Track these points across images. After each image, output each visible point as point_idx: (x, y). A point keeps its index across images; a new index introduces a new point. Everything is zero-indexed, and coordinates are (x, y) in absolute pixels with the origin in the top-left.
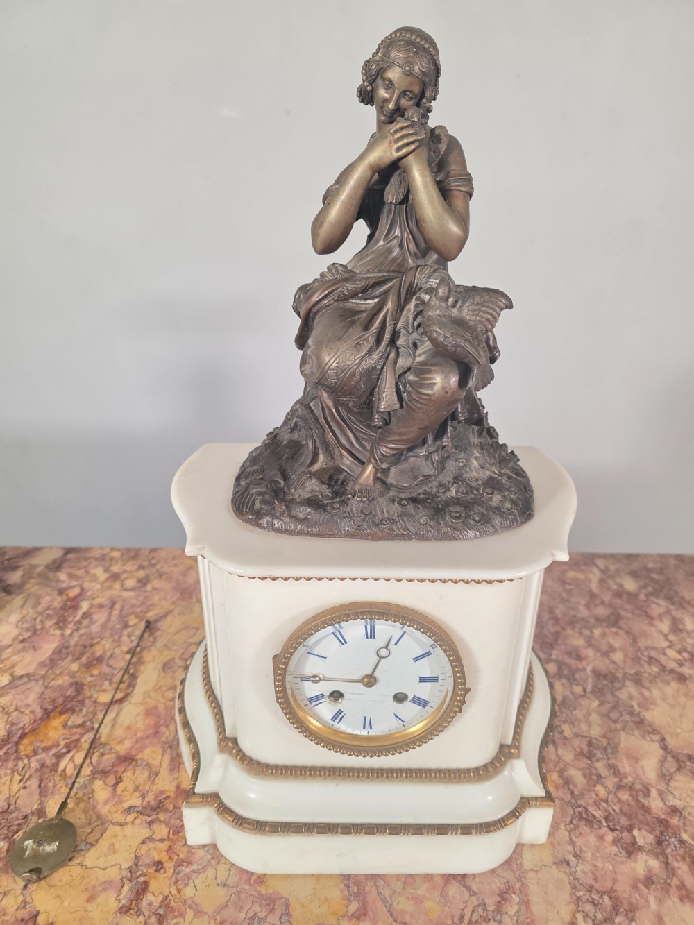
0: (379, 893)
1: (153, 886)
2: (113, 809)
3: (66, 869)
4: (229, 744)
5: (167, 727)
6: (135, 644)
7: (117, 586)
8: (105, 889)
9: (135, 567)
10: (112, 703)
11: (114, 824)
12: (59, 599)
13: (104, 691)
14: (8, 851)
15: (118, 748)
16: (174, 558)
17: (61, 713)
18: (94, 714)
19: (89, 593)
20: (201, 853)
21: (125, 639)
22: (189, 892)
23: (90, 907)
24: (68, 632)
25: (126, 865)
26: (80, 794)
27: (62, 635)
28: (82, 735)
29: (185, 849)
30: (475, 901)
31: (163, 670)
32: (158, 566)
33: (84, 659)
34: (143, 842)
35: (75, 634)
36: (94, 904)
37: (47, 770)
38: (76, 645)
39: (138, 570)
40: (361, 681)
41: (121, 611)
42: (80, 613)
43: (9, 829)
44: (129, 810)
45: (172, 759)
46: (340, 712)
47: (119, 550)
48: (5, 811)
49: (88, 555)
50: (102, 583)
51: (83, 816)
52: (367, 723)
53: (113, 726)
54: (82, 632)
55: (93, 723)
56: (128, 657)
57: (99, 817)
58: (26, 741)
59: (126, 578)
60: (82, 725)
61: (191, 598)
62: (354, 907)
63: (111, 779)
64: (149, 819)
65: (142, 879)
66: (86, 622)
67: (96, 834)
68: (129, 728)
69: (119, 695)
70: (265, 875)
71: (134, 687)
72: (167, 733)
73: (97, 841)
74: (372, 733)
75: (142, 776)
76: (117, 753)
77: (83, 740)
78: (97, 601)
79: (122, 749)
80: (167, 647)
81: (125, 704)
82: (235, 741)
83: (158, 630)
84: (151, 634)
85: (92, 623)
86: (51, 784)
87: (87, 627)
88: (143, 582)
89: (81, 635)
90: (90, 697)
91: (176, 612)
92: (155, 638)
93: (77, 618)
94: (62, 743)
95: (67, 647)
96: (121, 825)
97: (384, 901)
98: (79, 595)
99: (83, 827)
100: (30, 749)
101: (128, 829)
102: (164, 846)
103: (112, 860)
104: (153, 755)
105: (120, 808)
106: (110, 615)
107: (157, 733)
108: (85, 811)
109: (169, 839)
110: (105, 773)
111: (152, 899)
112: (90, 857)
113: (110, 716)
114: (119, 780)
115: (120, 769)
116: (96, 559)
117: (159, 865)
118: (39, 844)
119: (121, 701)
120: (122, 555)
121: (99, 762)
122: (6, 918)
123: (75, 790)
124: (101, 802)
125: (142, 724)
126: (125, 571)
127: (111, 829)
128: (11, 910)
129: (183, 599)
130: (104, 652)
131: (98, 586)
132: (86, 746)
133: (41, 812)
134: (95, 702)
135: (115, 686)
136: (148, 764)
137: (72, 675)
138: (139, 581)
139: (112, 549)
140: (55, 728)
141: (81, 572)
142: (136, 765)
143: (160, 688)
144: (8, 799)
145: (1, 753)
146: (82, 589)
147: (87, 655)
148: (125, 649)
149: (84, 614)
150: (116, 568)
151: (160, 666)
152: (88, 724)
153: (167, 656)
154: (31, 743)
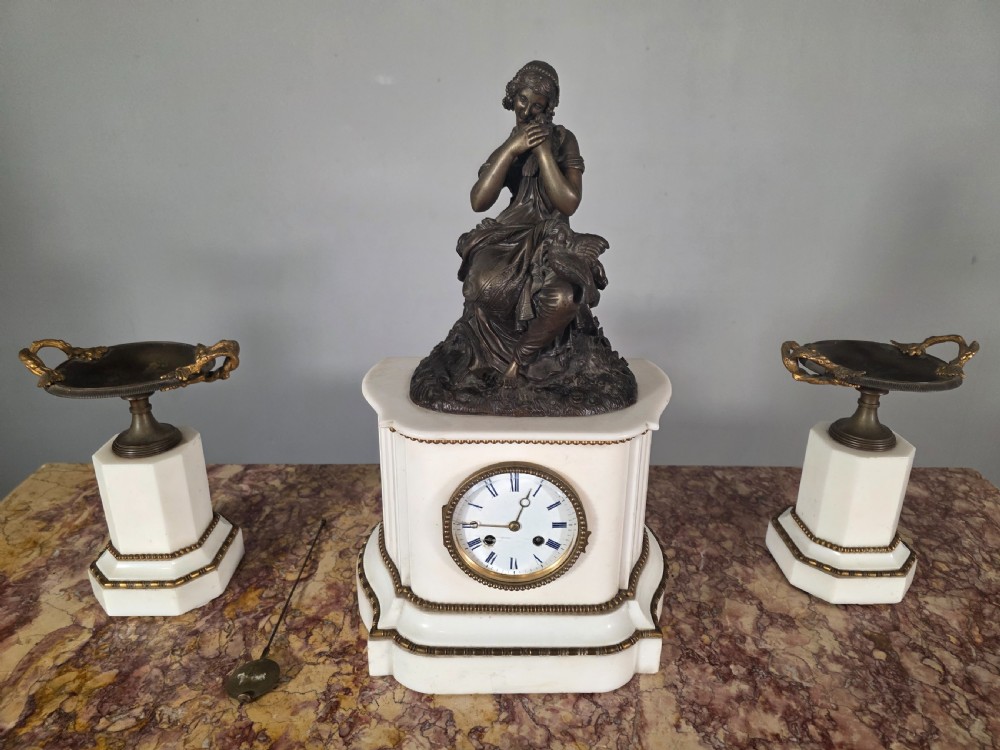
0: (524, 707)
1: (343, 704)
2: (306, 654)
3: (272, 694)
4: (404, 592)
5: (347, 597)
6: (314, 537)
7: (294, 494)
8: (305, 707)
9: (309, 479)
10: (298, 581)
11: (309, 664)
13: (291, 572)
14: (223, 683)
15: (307, 612)
16: (343, 472)
17: (256, 589)
18: (284, 589)
19: (270, 500)
20: (381, 682)
21: (304, 533)
22: (372, 707)
23: (294, 718)
24: (255, 529)
25: (320, 691)
26: (278, 644)
27: (250, 531)
28: (276, 604)
29: (368, 680)
30: (600, 711)
31: (340, 556)
32: (329, 479)
33: (271, 549)
34: (334, 676)
36: (297, 717)
37: (249, 629)
39: (311, 481)
40: (509, 527)
41: (300, 513)
42: (264, 515)
44: (320, 654)
45: (352, 620)
46: (493, 554)
47: (292, 466)
48: (218, 657)
49: (265, 470)
50: (281, 492)
51: (282, 659)
52: (513, 564)
53: (301, 597)
54: (267, 529)
55: (283, 595)
56: (309, 547)
57: (296, 659)
58: (228, 609)
59: (302, 488)
60: (275, 597)
61: (360, 503)
62: (504, 715)
63: (303, 634)
64: (337, 660)
65: (334, 700)
66: (269, 522)
67: (295, 671)
68: (314, 598)
69: (304, 575)
70: (433, 695)
71: (316, 569)
72: (347, 601)
73: (296, 675)
74: (517, 573)
75: (328, 631)
76: (306, 616)
77: (276, 607)
78: (278, 506)
79: (311, 613)
80: (342, 539)
81: (310, 581)
82: (409, 589)
83: (333, 527)
84: (327, 530)
85: (275, 522)
86: (254, 638)
87: (271, 525)
88: (317, 491)
89: (267, 532)
90: (280, 577)
91: (347, 513)
92: (331, 533)
93: (262, 519)
94: (260, 610)
95: (255, 541)
96: (314, 664)
97: (528, 712)
98: (262, 501)
99: (283, 666)
100: (233, 614)
101: (320, 668)
102: (350, 678)
103: (308, 687)
104: (336, 616)
105: (312, 653)
106: (290, 516)
107: (338, 601)
108: (284, 656)
109: (354, 673)
110: (297, 630)
111: (343, 712)
112: (292, 686)
113: (298, 590)
114: (310, 634)
115: (310, 627)
116: (274, 473)
117: (347, 691)
118: (250, 674)
119: (306, 579)
120: (296, 470)
121: (291, 622)
122: (227, 727)
123: (274, 641)
124: (297, 649)
125: (324, 595)
126: (300, 483)
127: (306, 668)
128: (231, 722)
129: (353, 504)
130: (288, 544)
131: (277, 495)
132: (280, 612)
133: (247, 657)
134: (284, 580)
135: (300, 568)
136: (333, 623)
137: (262, 561)
138: (313, 490)
139: (287, 466)
140: (253, 599)
141: (261, 484)
142: (323, 624)
143: (338, 570)
144: (219, 649)
145: (209, 617)
146: (264, 497)
147: (274, 546)
148: (305, 541)
149: (267, 516)
150: (291, 480)
151: (337, 554)
152: (280, 596)
153: (342, 546)
154: (234, 610)
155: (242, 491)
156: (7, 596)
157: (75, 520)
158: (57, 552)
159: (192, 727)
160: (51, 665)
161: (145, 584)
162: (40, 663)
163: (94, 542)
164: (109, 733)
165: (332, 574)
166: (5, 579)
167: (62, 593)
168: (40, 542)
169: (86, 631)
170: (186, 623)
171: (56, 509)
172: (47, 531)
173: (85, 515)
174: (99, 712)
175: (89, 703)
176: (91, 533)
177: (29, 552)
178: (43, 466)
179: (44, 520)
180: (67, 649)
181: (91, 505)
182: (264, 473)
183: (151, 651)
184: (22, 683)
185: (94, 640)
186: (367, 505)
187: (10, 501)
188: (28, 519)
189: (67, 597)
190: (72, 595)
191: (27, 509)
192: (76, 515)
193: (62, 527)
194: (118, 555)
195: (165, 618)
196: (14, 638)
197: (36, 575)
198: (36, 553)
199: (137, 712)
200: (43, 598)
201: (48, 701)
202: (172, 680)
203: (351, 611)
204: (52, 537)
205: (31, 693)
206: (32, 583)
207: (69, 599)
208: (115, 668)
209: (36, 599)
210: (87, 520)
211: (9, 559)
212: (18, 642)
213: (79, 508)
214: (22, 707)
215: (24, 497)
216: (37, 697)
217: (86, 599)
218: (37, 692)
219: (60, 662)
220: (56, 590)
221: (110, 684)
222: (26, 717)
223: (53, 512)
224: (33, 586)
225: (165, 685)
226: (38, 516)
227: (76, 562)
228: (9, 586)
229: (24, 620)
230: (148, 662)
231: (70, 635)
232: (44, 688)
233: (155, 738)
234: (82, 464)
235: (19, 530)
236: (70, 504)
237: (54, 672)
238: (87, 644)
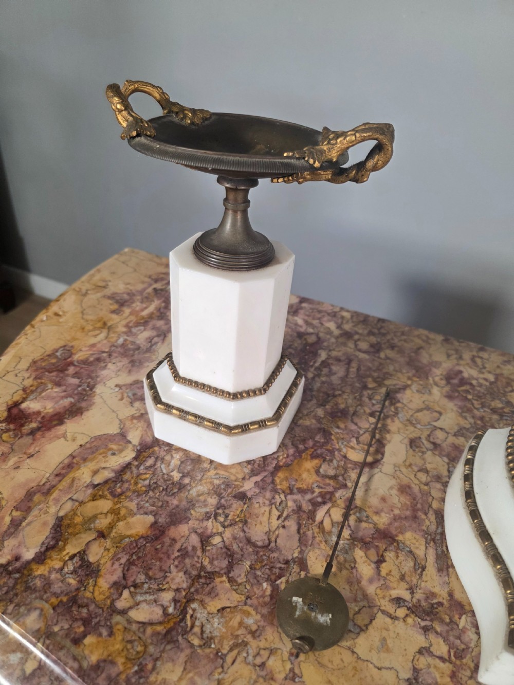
2: (379, 592)
3: (335, 648)
5: (426, 514)
7: (351, 344)
9: (366, 332)
10: (364, 464)
11: (384, 613)
12: (299, 342)
14: (272, 595)
17: (312, 457)
18: (346, 470)
19: (325, 344)
21: (365, 399)
25: (403, 675)
26: (341, 559)
28: (336, 489)
31: (411, 447)
32: (389, 337)
33: (328, 406)
35: (317, 379)
37: (305, 516)
38: (319, 390)
39: (368, 335)
41: (358, 369)
42: (319, 360)
43: (271, 569)
44: (398, 601)
45: (438, 557)
47: (348, 311)
48: (266, 547)
49: (321, 309)
50: (337, 338)
51: (347, 587)
54: (324, 379)
55: (345, 479)
56: (372, 420)
57: (365, 596)
58: (281, 475)
59: (359, 340)
60: (335, 478)
61: (427, 378)
63: (373, 554)
66: (325, 369)
67: (365, 618)
68: (383, 499)
69: (370, 459)
71: (383, 454)
72: (427, 522)
73: (367, 626)
75: (406, 563)
76: (375, 524)
77: (337, 495)
78: (334, 354)
79: (383, 520)
80: (410, 422)
81: (376, 470)
83: (398, 401)
84: (392, 404)
85: (331, 373)
86: (310, 534)
87: (327, 376)
89: (323, 383)
90: (339, 450)
91: (413, 388)
92: (396, 409)
93: (317, 364)
94: (317, 491)
96: (391, 616)
98: (317, 343)
99: (349, 601)
100: (285, 485)
101: (400, 628)
102: (445, 668)
103: (385, 658)
104: (416, 543)
105: (387, 594)
106: (348, 371)
108: (350, 583)
109: (451, 661)
110: (366, 545)
112: (362, 645)
113: (364, 479)
114: (382, 558)
115: (381, 546)
116: (329, 314)
119: (372, 465)
120: (352, 317)
121: (357, 528)
123: (337, 553)
124: (366, 578)
125: (396, 499)
126: (357, 333)
127: (380, 619)
129: (419, 378)
130: (348, 407)
131: (333, 340)
132: (342, 504)
134: (345, 457)
135: (364, 447)
136: (412, 552)
137: (319, 420)
138: (372, 346)
139: (342, 309)
140: (309, 471)
141: (316, 322)
142: (398, 548)
143: (410, 465)
144: (268, 533)
145: (258, 478)
146: (319, 338)
147: (331, 404)
148: (368, 411)
149: (323, 362)
150: (347, 327)
151: (407, 441)
152: (340, 478)
153: (413, 432)
154: (286, 479)
155: (296, 324)
156: (68, 375)
157: (143, 310)
158: (121, 341)
159: (229, 659)
160: (88, 481)
161: (199, 420)
162: (77, 474)
163: (156, 339)
164: (129, 621)
165: (404, 470)
166: (71, 355)
167: (117, 389)
168: (109, 324)
169: (130, 446)
170: (233, 478)
171: (128, 294)
172: (117, 314)
173: (152, 308)
174: (124, 577)
175: (115, 558)
176: (154, 328)
177: (97, 332)
178: (126, 250)
179: (117, 302)
180: (108, 466)
181: (159, 299)
182: (320, 312)
183: (192, 503)
184: (55, 494)
185: (136, 463)
186: (436, 384)
187: (93, 275)
188: (104, 296)
189: (119, 396)
190: (125, 395)
191: (105, 287)
192: (144, 305)
193: (131, 314)
194: (176, 376)
195: (212, 462)
196: (61, 429)
197: (98, 360)
198: (103, 335)
199: (167, 597)
200: (99, 389)
201: (75, 534)
202: (211, 562)
203: (434, 540)
204: (119, 322)
205: (61, 514)
206: (92, 368)
207: (122, 399)
208: (151, 512)
209: (92, 388)
210: (152, 313)
211: (79, 334)
212: (64, 436)
213: (147, 299)
214: (47, 532)
215: (105, 274)
216: (66, 522)
217: (137, 404)
218: (66, 515)
219: (98, 480)
220: (111, 383)
221: (142, 537)
222: (48, 549)
223: (126, 297)
224: (92, 372)
225: (203, 568)
226: (112, 297)
227: (136, 357)
228: (71, 364)
229: (75, 411)
230: (187, 519)
231: (114, 447)
232: (74, 512)
233: (182, 657)
234: (157, 256)
235: (95, 307)
236: (141, 292)
237: (90, 491)
238: (128, 466)
